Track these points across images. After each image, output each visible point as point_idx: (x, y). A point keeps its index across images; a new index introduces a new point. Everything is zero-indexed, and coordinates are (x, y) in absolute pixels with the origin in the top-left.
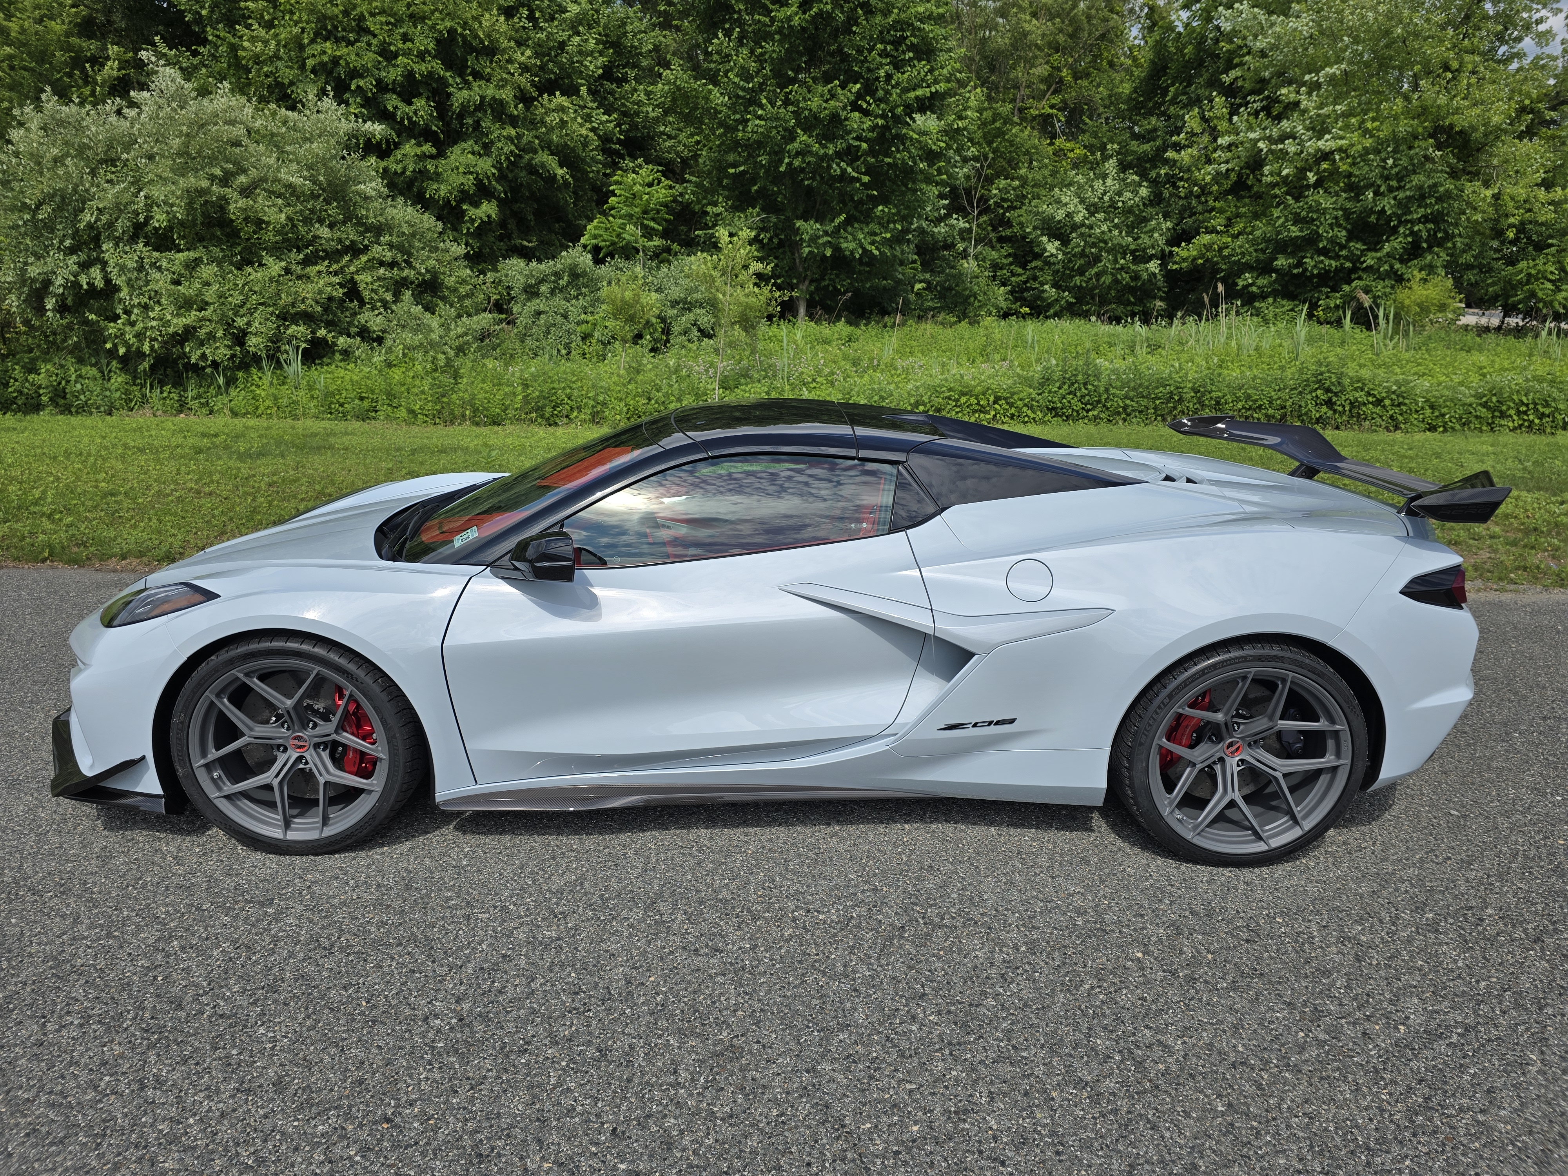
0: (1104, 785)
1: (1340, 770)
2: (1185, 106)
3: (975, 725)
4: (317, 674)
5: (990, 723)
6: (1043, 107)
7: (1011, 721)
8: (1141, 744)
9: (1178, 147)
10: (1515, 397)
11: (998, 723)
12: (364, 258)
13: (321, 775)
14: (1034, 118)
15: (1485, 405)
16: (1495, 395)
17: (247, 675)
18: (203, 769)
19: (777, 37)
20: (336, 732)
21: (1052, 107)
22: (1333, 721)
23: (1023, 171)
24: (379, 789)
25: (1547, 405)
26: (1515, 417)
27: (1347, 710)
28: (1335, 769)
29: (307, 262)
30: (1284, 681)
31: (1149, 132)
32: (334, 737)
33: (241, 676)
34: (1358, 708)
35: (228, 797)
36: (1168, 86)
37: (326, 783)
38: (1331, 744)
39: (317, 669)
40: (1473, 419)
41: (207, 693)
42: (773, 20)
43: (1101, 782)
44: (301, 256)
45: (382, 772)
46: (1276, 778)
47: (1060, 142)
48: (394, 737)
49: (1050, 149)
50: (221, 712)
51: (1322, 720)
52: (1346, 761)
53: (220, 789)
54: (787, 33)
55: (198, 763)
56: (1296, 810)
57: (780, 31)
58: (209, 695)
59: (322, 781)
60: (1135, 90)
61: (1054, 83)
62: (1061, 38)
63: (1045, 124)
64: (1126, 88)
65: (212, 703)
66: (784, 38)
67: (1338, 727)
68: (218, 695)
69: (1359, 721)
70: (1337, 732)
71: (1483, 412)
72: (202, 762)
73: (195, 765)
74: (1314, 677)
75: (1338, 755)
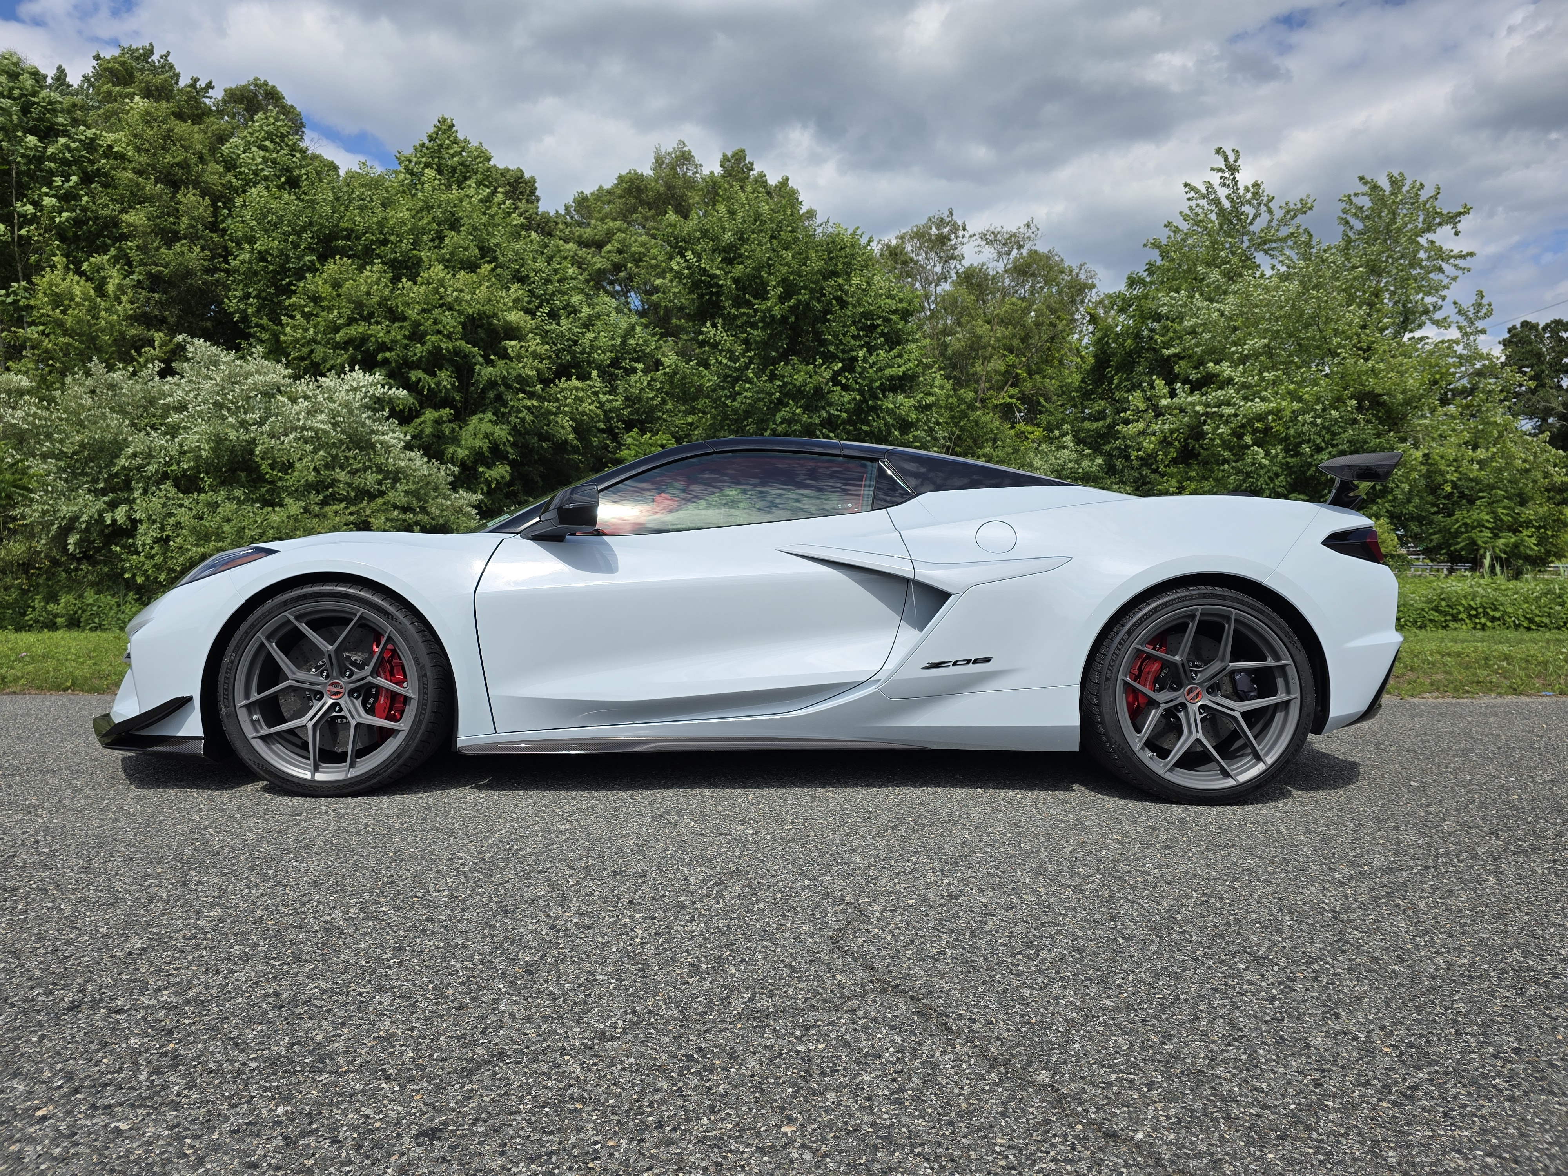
0: (1077, 722)
1: (1292, 703)
2: (1129, 391)
3: (955, 664)
4: (361, 617)
5: (969, 661)
6: (1003, 398)
7: (988, 660)
8: (1107, 679)
9: (1127, 422)
10: (1463, 602)
11: (976, 661)
12: (380, 501)
13: (353, 718)
14: (996, 406)
15: (1436, 609)
16: (1443, 599)
17: (297, 618)
18: (244, 709)
19: (760, 325)
20: (371, 675)
21: (1011, 397)
22: (1278, 658)
23: (988, 450)
24: (407, 729)
25: (1496, 609)
26: (1468, 621)
27: (1290, 645)
28: (1287, 703)
29: (324, 503)
30: (1228, 619)
31: (1099, 412)
32: (370, 679)
33: (292, 618)
34: (1299, 645)
35: (263, 738)
36: (1113, 376)
37: (358, 725)
38: (1280, 682)
39: (361, 611)
40: (1428, 623)
41: (259, 634)
42: (756, 311)
43: (1074, 720)
44: (321, 497)
45: (410, 712)
46: (1234, 718)
47: (1021, 426)
48: (425, 675)
49: (1012, 432)
50: (269, 653)
51: (1269, 659)
52: (1296, 695)
53: (257, 731)
54: (769, 322)
55: (240, 702)
56: (1258, 748)
57: (762, 320)
58: (261, 636)
59: (353, 723)
60: (1083, 381)
61: (1010, 378)
62: (1015, 342)
63: (1007, 412)
64: (1076, 379)
65: (262, 644)
66: (767, 326)
67: (1283, 662)
68: (269, 638)
69: (1301, 656)
70: (1283, 667)
71: (1434, 615)
72: (244, 702)
73: (238, 705)
74: (1255, 613)
75: (1288, 692)
